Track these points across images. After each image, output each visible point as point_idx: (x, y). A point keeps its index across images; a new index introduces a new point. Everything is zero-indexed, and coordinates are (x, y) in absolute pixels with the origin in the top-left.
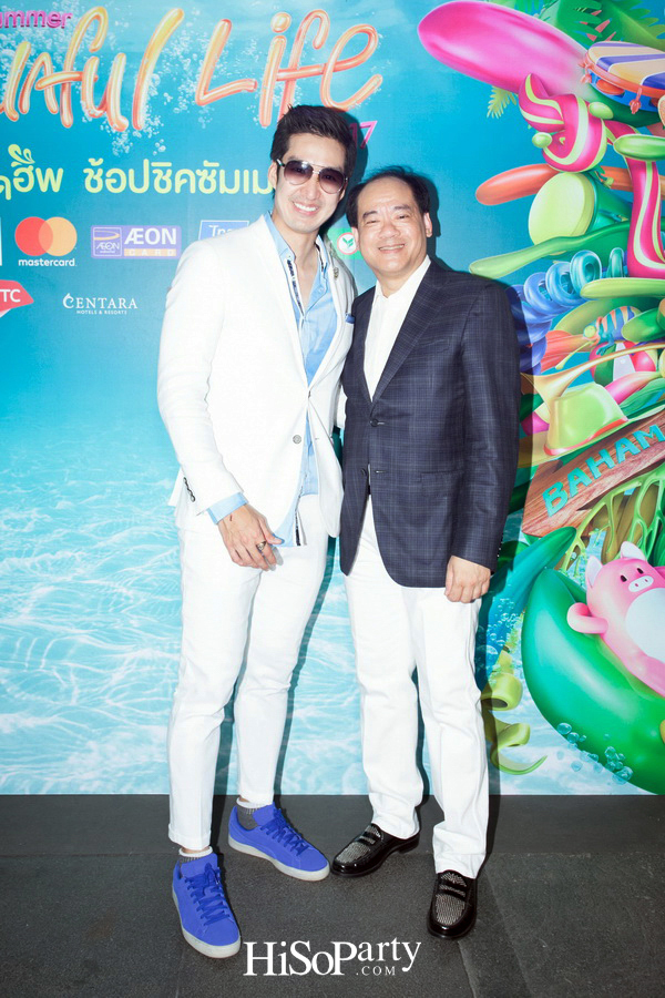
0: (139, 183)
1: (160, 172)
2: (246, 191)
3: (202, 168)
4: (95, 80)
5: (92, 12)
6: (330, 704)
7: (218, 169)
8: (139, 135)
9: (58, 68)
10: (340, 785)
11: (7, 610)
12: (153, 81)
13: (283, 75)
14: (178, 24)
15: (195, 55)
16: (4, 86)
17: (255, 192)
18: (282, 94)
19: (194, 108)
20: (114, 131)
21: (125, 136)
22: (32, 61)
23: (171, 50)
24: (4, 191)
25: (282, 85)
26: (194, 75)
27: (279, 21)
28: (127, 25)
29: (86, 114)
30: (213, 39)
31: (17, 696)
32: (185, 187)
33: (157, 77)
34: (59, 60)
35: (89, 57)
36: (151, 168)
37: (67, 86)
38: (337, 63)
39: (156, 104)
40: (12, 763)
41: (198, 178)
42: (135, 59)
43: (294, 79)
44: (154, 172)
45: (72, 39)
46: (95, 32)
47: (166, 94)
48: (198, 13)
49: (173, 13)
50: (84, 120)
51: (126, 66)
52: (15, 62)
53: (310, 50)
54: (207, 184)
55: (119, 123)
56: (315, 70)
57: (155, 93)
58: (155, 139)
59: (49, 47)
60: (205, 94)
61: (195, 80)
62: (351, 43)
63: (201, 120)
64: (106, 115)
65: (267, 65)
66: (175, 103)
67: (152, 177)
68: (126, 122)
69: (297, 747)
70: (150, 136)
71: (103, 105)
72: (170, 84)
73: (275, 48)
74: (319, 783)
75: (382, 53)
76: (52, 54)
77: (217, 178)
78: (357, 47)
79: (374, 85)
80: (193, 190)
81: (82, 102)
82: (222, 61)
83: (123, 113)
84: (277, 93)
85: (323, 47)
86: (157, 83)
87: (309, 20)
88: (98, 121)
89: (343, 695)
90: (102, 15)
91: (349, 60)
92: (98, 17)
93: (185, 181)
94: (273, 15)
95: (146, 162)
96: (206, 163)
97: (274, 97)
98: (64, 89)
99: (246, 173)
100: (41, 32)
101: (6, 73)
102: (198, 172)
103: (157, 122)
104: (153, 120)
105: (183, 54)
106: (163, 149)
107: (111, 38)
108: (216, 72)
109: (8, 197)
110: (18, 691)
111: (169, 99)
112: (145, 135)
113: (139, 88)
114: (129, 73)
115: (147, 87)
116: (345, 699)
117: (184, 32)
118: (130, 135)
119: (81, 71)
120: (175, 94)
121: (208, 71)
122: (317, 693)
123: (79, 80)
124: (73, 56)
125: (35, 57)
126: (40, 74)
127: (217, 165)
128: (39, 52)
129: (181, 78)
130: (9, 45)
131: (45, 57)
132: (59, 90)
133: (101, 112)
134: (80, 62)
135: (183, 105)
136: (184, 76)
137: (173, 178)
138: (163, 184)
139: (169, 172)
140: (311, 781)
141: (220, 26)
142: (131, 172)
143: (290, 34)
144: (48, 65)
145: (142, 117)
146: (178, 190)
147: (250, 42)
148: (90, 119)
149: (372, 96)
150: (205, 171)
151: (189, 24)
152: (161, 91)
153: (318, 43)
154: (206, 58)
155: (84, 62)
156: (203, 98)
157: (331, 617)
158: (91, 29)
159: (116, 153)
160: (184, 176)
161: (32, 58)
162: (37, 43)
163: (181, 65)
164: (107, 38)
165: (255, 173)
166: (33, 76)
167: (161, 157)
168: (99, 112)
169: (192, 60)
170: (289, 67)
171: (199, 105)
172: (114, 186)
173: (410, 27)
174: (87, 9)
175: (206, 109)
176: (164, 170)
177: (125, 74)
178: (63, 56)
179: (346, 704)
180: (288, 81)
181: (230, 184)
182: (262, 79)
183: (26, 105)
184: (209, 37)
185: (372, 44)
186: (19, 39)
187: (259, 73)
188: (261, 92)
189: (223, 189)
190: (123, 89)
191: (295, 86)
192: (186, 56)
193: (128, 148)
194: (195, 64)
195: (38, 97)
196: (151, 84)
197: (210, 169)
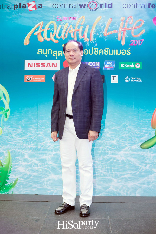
0: (91, 52)
1: (96, 50)
2: (115, 54)
3: (105, 49)
4: (82, 31)
5: (82, 17)
6: (133, 174)
7: (109, 49)
8: (91, 42)
9: (74, 28)
10: (136, 194)
11: (58, 150)
12: (95, 31)
13: (123, 29)
14: (100, 19)
15: (104, 25)
16: (62, 32)
17: (117, 54)
18: (123, 33)
19: (103, 37)
20: (86, 41)
21: (88, 42)
22: (68, 27)
23: (99, 24)
24: (61, 54)
25: (123, 32)
26: (104, 29)
27: (122, 18)
28: (89, 19)
29: (80, 38)
30: (108, 22)
31: (59, 171)
32: (101, 53)
33: (95, 30)
34: (74, 27)
35: (81, 26)
36: (94, 49)
37: (76, 32)
38: (135, 27)
39: (95, 36)
40: (58, 187)
41: (104, 51)
42: (91, 27)
43: (126, 30)
44: (94, 50)
45: (77, 22)
46: (82, 21)
47: (97, 34)
48: (105, 17)
49: (99, 17)
50: (79, 39)
51: (89, 28)
52: (65, 27)
53: (129, 24)
54: (106, 53)
55: (87, 40)
56: (130, 28)
57: (95, 33)
58: (95, 43)
59: (72, 24)
60: (106, 33)
61: (104, 31)
62: (138, 23)
63: (105, 39)
64: (84, 38)
65: (120, 28)
66: (99, 35)
67: (94, 51)
68: (88, 39)
69: (125, 184)
70: (94, 42)
71: (83, 36)
72: (98, 31)
73: (121, 24)
74: (131, 193)
75: (144, 25)
76: (73, 25)
77: (108, 51)
78: (139, 24)
79: (143, 32)
80: (103, 54)
81: (79, 35)
82: (110, 27)
83: (88, 38)
84: (122, 33)
85: (132, 24)
86: (96, 31)
87: (129, 18)
88: (83, 39)
89: (137, 171)
90: (84, 17)
91: (137, 27)
92: (83, 18)
93: (101, 52)
94: (121, 17)
95: (93, 48)
96: (106, 48)
97: (121, 34)
98: (75, 33)
99: (115, 50)
100: (70, 21)
101: (63, 29)
102: (104, 50)
103: (95, 39)
104: (94, 39)
105: (101, 25)
106: (96, 45)
107: (86, 22)
108: (108, 29)
109: (62, 55)
110: (59, 170)
111: (98, 34)
112: (92, 42)
113: (91, 32)
114: (89, 29)
115: (93, 32)
116: (137, 172)
117: (101, 21)
118: (89, 42)
119: (79, 29)
120: (99, 34)
121: (107, 29)
122: (130, 171)
123: (78, 31)
124: (77, 26)
125: (69, 26)
126: (70, 30)
127: (108, 48)
128: (70, 25)
129: (101, 30)
130: (63, 24)
131: (71, 26)
132: (74, 33)
133: (83, 37)
134: (79, 27)
135: (101, 36)
136: (102, 30)
137: (98, 51)
138: (96, 53)
139: (98, 50)
140: (129, 193)
141: (109, 20)
142: (89, 50)
143: (125, 21)
144: (72, 28)
145: (92, 39)
146: (100, 54)
147: (116, 23)
148: (81, 39)
149: (143, 34)
150: (106, 50)
151: (103, 19)
152: (96, 33)
153: (131, 23)
154: (106, 26)
155: (80, 27)
156: (106, 34)
157: (134, 152)
158: (81, 20)
159: (86, 46)
160: (101, 51)
161: (68, 26)
162: (69, 23)
163: (101, 28)
164: (85, 22)
165: (117, 50)
166: (68, 30)
167: (96, 47)
168: (82, 37)
169: (103, 27)
170: (125, 28)
171: (105, 36)
172: (86, 53)
173: (151, 20)
174: (81, 16)
175: (106, 37)
176: (97, 50)
177: (88, 30)
178: (75, 26)
179: (137, 173)
180: (124, 31)
181: (111, 53)
182: (119, 30)
183: (67, 36)
184: (107, 22)
185: (143, 23)
186: (66, 23)
187: (118, 29)
188: (118, 33)
189: (110, 54)
190: (88, 32)
191: (126, 32)
192: (102, 26)
193: (89, 45)
194: (104, 27)
195: (69, 34)
196: (94, 31)
197: (107, 49)
